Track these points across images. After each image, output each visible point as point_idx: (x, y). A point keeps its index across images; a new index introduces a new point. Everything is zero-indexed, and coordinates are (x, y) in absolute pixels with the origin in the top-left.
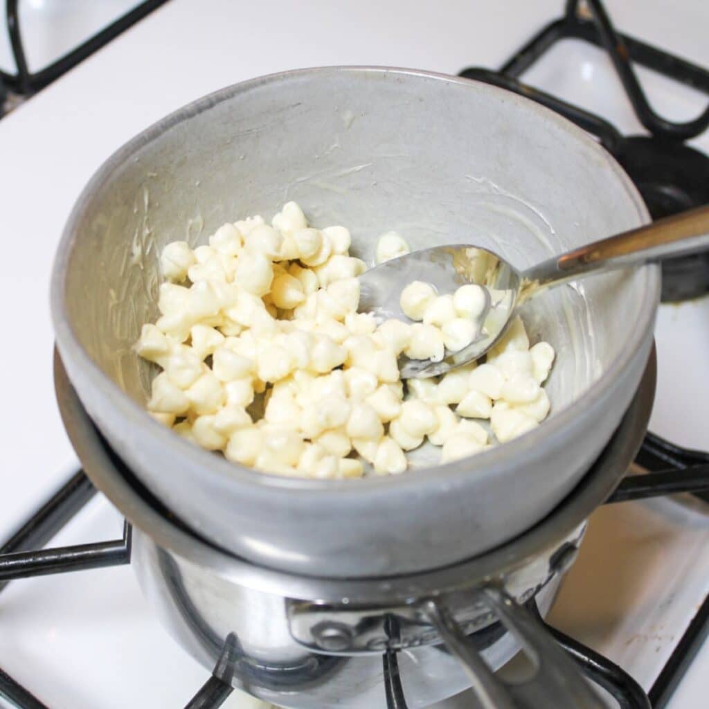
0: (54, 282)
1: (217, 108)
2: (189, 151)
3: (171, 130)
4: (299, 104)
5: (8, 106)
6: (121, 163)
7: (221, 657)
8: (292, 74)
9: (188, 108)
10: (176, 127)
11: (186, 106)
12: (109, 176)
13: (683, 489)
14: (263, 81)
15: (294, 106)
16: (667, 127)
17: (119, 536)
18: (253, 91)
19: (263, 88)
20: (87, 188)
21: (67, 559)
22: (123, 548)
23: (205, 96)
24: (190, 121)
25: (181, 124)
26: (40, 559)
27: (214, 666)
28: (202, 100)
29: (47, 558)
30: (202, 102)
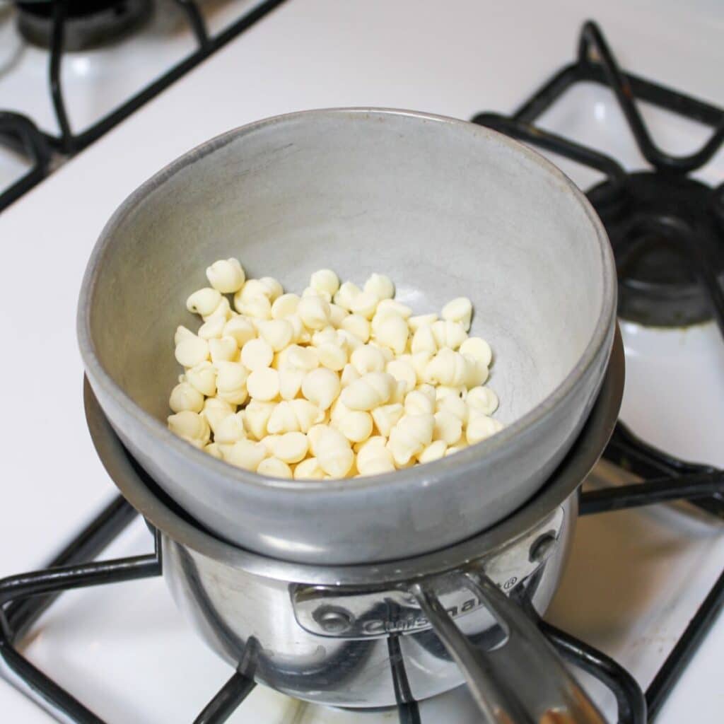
0: (80, 318)
1: (217, 152)
2: (193, 192)
3: (177, 175)
4: (291, 145)
5: (53, 165)
6: (133, 207)
7: (243, 657)
8: (284, 118)
9: (192, 154)
10: (181, 171)
11: (190, 152)
12: (124, 219)
13: (677, 496)
14: (258, 126)
15: (286, 147)
16: (670, 162)
17: (152, 550)
18: (249, 136)
19: (259, 132)
20: (104, 232)
21: (104, 572)
22: (155, 561)
23: (206, 142)
24: (193, 165)
25: (185, 169)
26: (79, 572)
27: (237, 664)
28: (203, 146)
29: (86, 571)
30: (204, 148)
